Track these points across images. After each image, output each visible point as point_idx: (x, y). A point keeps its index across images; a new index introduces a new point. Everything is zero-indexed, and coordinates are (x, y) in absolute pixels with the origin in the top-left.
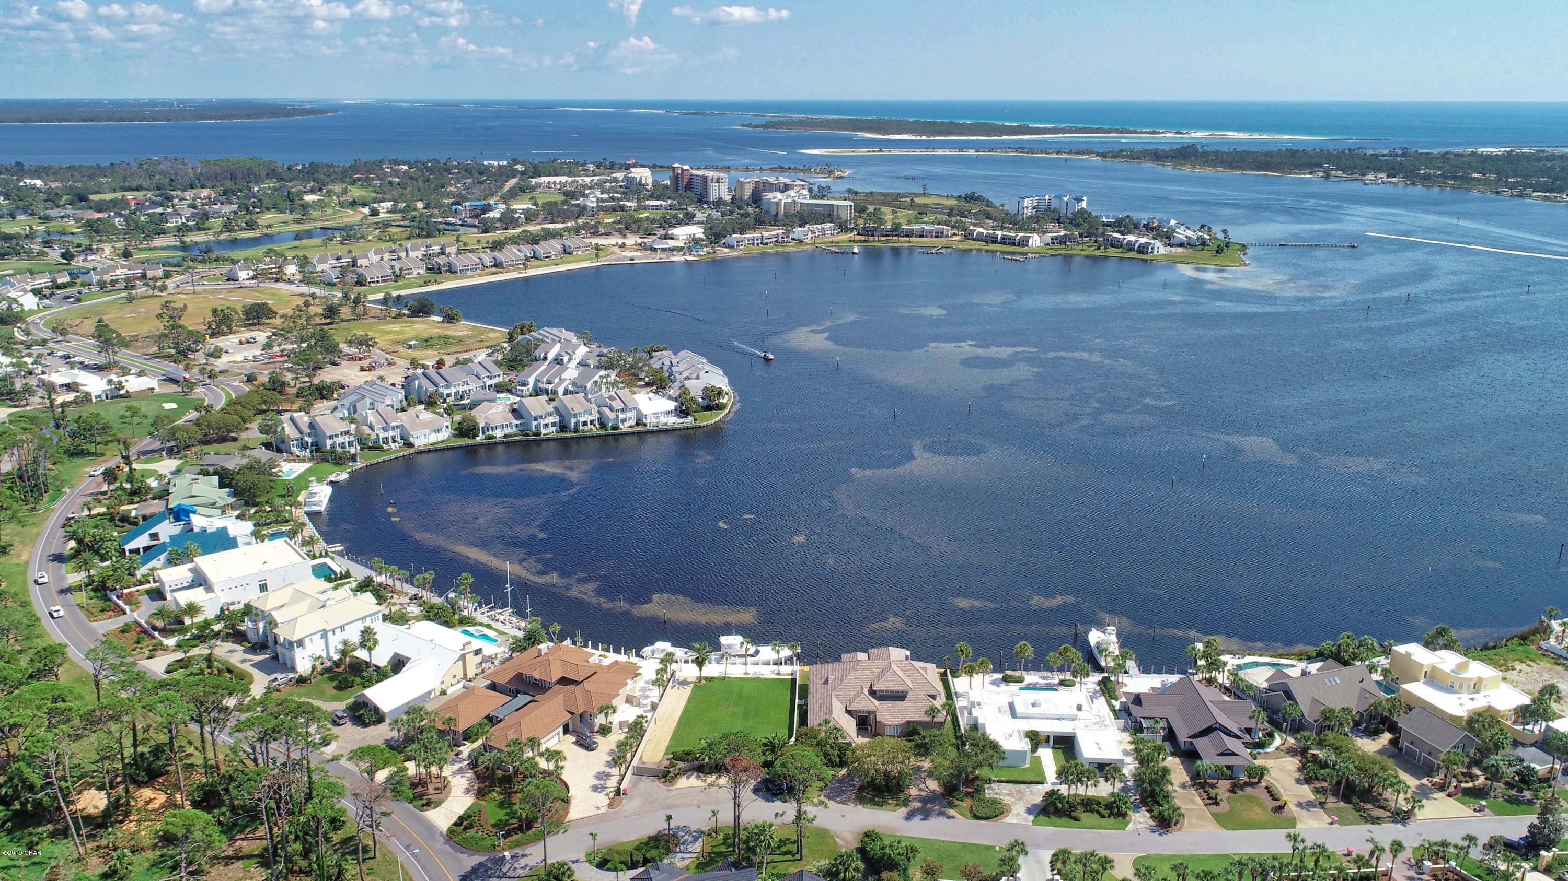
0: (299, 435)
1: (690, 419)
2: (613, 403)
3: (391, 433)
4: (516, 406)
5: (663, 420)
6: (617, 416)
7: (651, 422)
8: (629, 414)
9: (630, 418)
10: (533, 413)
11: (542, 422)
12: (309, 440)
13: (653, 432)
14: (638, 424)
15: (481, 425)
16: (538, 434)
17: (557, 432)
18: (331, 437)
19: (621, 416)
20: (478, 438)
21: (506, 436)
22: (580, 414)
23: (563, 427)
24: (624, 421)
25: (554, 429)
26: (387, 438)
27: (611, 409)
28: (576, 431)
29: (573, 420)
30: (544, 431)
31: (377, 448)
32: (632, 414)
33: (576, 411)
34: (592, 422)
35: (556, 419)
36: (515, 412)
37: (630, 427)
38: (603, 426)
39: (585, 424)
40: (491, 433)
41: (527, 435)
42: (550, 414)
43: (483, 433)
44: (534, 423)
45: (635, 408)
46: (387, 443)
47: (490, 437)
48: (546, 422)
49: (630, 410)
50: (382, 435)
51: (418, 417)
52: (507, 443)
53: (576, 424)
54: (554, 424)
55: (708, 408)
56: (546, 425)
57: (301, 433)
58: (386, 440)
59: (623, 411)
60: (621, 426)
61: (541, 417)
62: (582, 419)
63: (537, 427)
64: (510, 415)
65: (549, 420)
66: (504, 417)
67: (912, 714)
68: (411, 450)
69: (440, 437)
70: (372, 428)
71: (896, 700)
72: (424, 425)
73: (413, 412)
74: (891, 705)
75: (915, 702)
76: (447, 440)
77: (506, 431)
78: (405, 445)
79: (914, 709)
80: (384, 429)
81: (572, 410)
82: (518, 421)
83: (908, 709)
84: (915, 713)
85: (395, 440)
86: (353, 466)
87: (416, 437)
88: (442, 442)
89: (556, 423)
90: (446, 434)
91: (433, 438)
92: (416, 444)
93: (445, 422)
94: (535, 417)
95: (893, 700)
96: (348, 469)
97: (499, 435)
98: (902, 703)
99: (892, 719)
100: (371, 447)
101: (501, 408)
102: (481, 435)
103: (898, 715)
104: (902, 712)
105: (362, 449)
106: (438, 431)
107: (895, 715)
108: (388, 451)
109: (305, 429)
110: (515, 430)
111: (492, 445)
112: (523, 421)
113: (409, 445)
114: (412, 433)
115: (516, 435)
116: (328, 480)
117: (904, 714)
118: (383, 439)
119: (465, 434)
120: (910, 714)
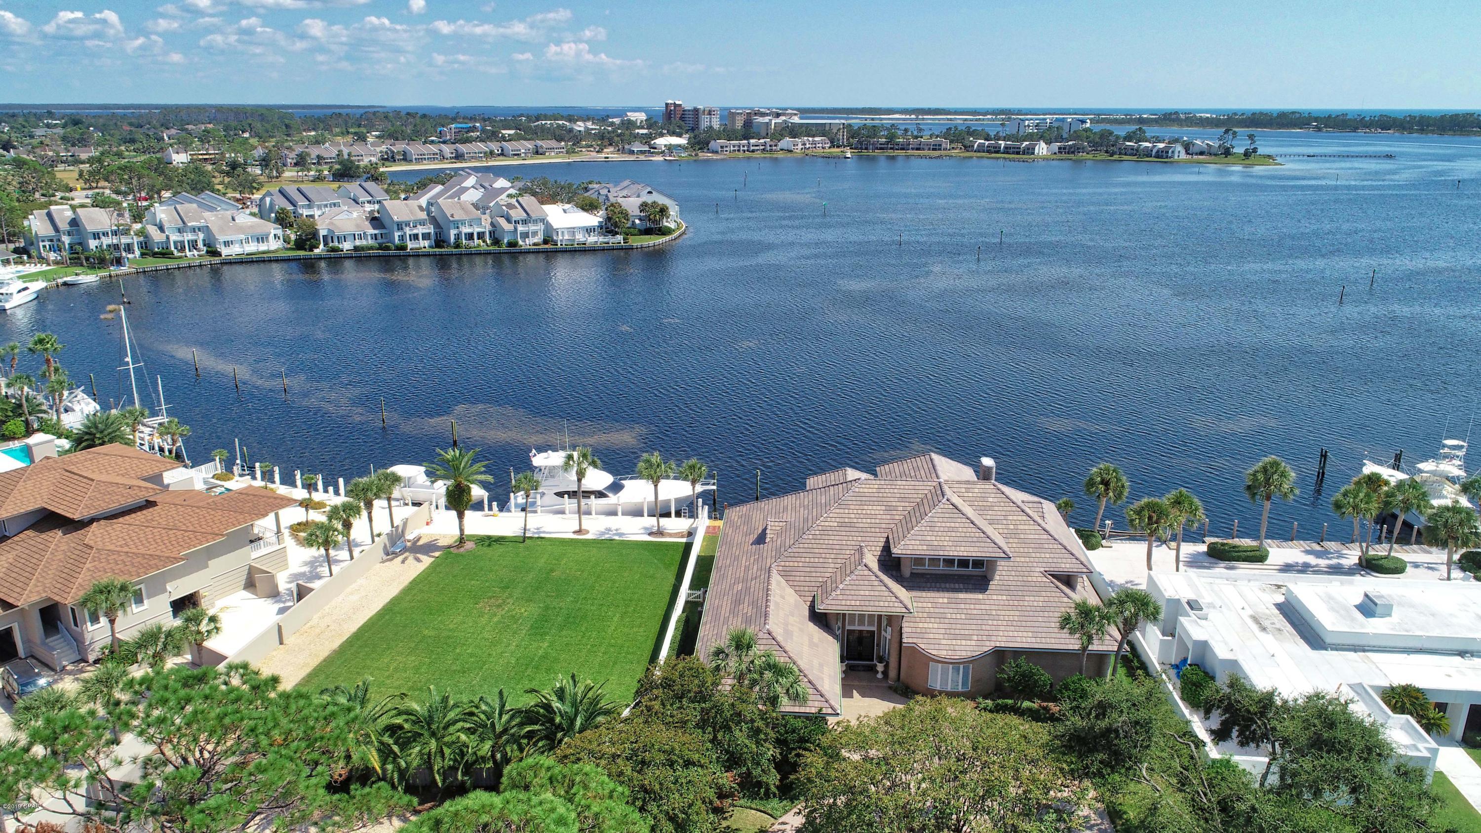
0: (51, 232)
1: (620, 238)
2: (512, 213)
3: (188, 237)
4: (376, 215)
5: (580, 237)
6: (516, 229)
7: (562, 239)
8: (532, 228)
9: (535, 233)
10: (395, 218)
11: (408, 231)
12: (66, 240)
13: (565, 251)
14: (545, 242)
15: (322, 233)
16: (404, 248)
17: (430, 247)
18: (96, 236)
19: (521, 228)
20: (316, 251)
21: (356, 249)
22: (463, 223)
23: (440, 241)
24: (525, 235)
25: (426, 243)
26: (182, 242)
27: (509, 220)
28: (457, 246)
29: (453, 233)
30: (410, 245)
31: (165, 254)
32: (540, 227)
33: (456, 218)
34: (481, 236)
35: (430, 229)
36: (375, 221)
37: (534, 244)
38: (496, 242)
39: (470, 236)
40: (336, 244)
41: (387, 248)
42: (422, 223)
43: (326, 244)
44: (397, 234)
45: (543, 220)
46: (183, 249)
47: (334, 250)
48: (415, 231)
49: (535, 222)
50: (174, 237)
51: (233, 219)
52: (360, 256)
53: (458, 236)
54: (426, 236)
55: (648, 232)
56: (415, 237)
57: (57, 229)
58: (180, 246)
59: (525, 222)
60: (521, 243)
61: (407, 224)
62: (466, 230)
63: (402, 238)
64: (367, 223)
65: (420, 230)
66: (358, 226)
67: (1012, 628)
68: (216, 260)
69: (263, 247)
70: (161, 229)
71: (961, 586)
72: (241, 229)
73: (229, 214)
74: (946, 600)
75: (1020, 593)
76: (273, 252)
77: (358, 243)
78: (208, 252)
79: (1017, 613)
80: (179, 231)
81: (452, 216)
82: (376, 232)
83: (999, 612)
84: (1024, 624)
85: (194, 245)
86: (114, 270)
87: (227, 244)
88: (264, 252)
89: (429, 234)
90: (273, 245)
91: (252, 247)
92: (225, 252)
93: (274, 229)
94: (400, 226)
95: (952, 586)
96: (104, 273)
97: (347, 246)
98: (980, 596)
99: (949, 642)
100: (156, 253)
101: (355, 215)
102: (321, 246)
103: (967, 632)
104: (980, 622)
105: (143, 255)
106: (261, 239)
107: (957, 632)
108: (180, 257)
109: (63, 226)
110: (371, 242)
111: (335, 259)
112: (383, 231)
113: (214, 253)
114: (222, 238)
115: (371, 248)
116: (60, 281)
117: (988, 628)
118: (175, 243)
119: (300, 244)
120: (1008, 628)
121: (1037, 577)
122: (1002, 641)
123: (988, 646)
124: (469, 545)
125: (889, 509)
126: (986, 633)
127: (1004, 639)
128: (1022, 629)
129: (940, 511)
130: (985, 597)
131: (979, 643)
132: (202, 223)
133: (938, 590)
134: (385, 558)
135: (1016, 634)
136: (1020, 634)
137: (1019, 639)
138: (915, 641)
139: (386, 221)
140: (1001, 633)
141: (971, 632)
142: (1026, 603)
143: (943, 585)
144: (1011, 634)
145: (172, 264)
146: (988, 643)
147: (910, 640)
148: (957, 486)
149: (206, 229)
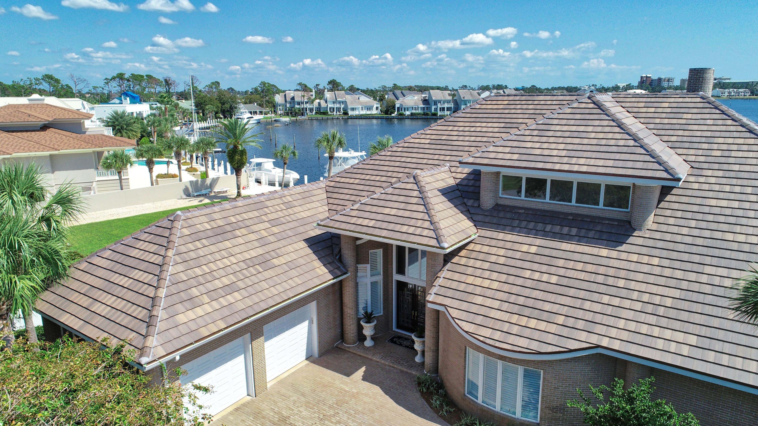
0: (283, 102)
3: (337, 106)
4: (427, 98)
10: (434, 98)
11: (439, 106)
12: (288, 105)
15: (398, 106)
16: (435, 114)
18: (299, 104)
20: (393, 115)
21: (412, 114)
30: (439, 113)
31: (325, 113)
33: (466, 99)
35: (452, 105)
36: (425, 101)
40: (403, 112)
41: (427, 114)
42: (448, 102)
43: (398, 111)
44: (433, 107)
46: (333, 111)
47: (401, 114)
48: (443, 106)
50: (330, 106)
51: (359, 99)
52: (412, 118)
54: (449, 109)
56: (443, 109)
57: (286, 101)
58: (332, 109)
61: (440, 102)
63: (436, 109)
64: (421, 102)
65: (446, 106)
66: (415, 103)
67: (653, 319)
68: (346, 117)
69: (369, 112)
70: (326, 102)
71: (574, 231)
72: (361, 103)
73: (357, 96)
74: (533, 249)
75: (697, 258)
76: (373, 115)
77: (414, 111)
78: (343, 113)
79: (677, 293)
80: (334, 103)
81: (464, 98)
82: (424, 106)
83: (633, 285)
84: (684, 316)
85: (338, 109)
86: (299, 118)
87: (353, 109)
88: (368, 115)
89: (451, 107)
90: (374, 112)
91: (364, 112)
92: (350, 113)
93: (376, 104)
94: (435, 103)
95: (557, 229)
96: (294, 118)
97: (408, 113)
98: (604, 252)
99: (505, 317)
100: (321, 113)
101: (416, 98)
102: (396, 113)
103: (547, 306)
104: (582, 294)
105: (316, 113)
106: (370, 108)
107: (530, 302)
108: (331, 115)
109: (288, 99)
110: (420, 111)
111: (401, 118)
112: (428, 106)
113: (346, 113)
114: (350, 106)
115: (419, 114)
116: (273, 119)
117: (597, 307)
118: (330, 108)
119: (386, 112)
120: (642, 317)
123: (582, 340)
126: (589, 316)
127: (625, 335)
128: (677, 325)
130: (614, 254)
131: (565, 332)
132: (344, 99)
133: (529, 232)
134: (185, 197)
135: (656, 331)
136: (668, 334)
137: (660, 344)
138: (447, 302)
139: (430, 101)
140: (621, 323)
141: (555, 308)
142: (704, 278)
143: (540, 226)
144: (644, 329)
145: (325, 117)
146: (583, 336)
147: (440, 300)
149: (345, 103)
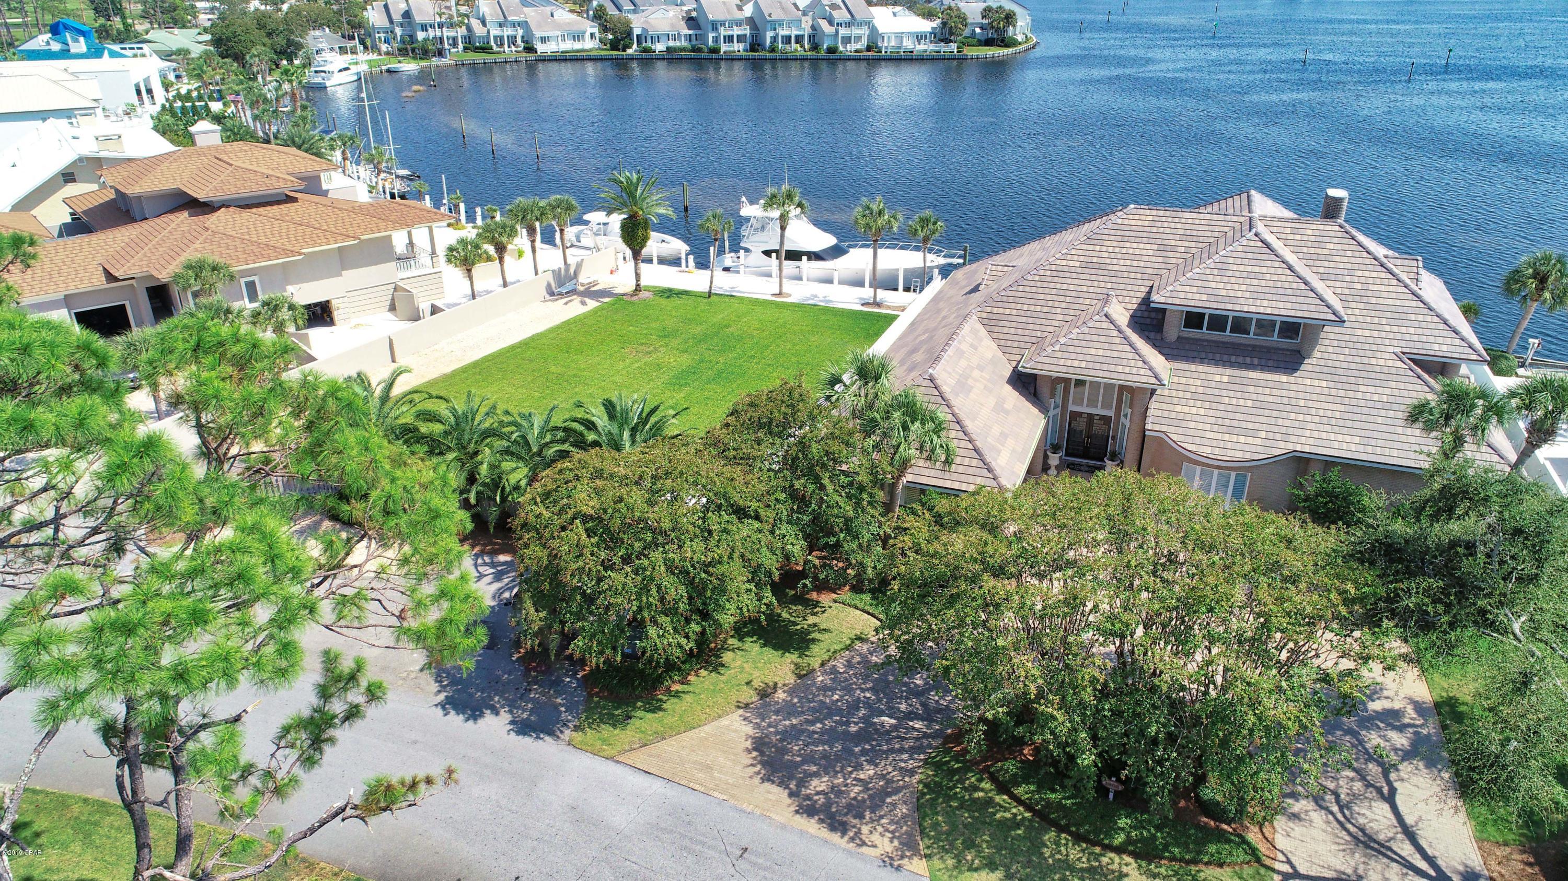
0: (387, 24)
1: (953, 47)
2: (836, 14)
3: (508, 32)
4: (694, 14)
5: (908, 44)
6: (837, 32)
7: (888, 45)
8: (855, 31)
9: (858, 38)
10: (710, 17)
11: (723, 32)
12: (399, 31)
13: (889, 59)
14: (869, 49)
15: (637, 31)
16: (716, 50)
17: (745, 51)
18: (424, 28)
19: (843, 32)
20: (629, 51)
21: (669, 50)
22: (781, 22)
23: (755, 45)
24: (847, 40)
25: (741, 46)
26: (502, 38)
27: (831, 23)
28: (773, 50)
29: (769, 34)
30: (724, 48)
31: (485, 49)
32: (865, 31)
33: (774, 17)
34: (799, 39)
35: (746, 31)
36: (691, 21)
37: (856, 51)
38: (815, 47)
39: (787, 40)
40: (649, 44)
41: (700, 50)
42: (739, 23)
43: (639, 43)
44: (711, 35)
45: (868, 23)
46: (502, 45)
47: (646, 50)
48: (730, 33)
49: (860, 25)
50: (495, 32)
51: (552, 15)
52: (672, 57)
53: (774, 39)
54: (741, 38)
55: (989, 43)
56: (730, 39)
57: (391, 21)
58: (500, 40)
59: (848, 25)
60: (841, 48)
61: (723, 24)
62: (783, 32)
63: (716, 39)
64: (683, 23)
65: (736, 31)
66: (672, 25)
67: (1329, 428)
68: (531, 57)
69: (578, 46)
70: (484, 23)
71: (1256, 361)
72: (558, 26)
73: (548, 9)
74: (1225, 379)
75: (1352, 380)
76: (587, 51)
77: (671, 44)
78: (525, 48)
79: (1342, 408)
80: (500, 25)
81: (770, 15)
82: (691, 32)
83: (1310, 404)
84: (1349, 424)
85: (512, 40)
86: (435, 61)
87: (544, 40)
88: (578, 51)
89: (745, 35)
90: (588, 44)
91: (568, 45)
92: (541, 48)
93: (591, 28)
94: (715, 26)
95: (1241, 359)
96: (424, 63)
97: (660, 47)
98: (1284, 378)
99: (1219, 436)
100: (477, 48)
101: (671, 14)
102: (635, 46)
103: (1250, 426)
104: (1275, 414)
105: (465, 49)
106: (578, 37)
107: (1235, 423)
108: (499, 53)
109: (397, 17)
110: (684, 43)
111: (647, 59)
112: (698, 32)
113: (530, 49)
114: (538, 34)
115: (684, 49)
116: (384, 68)
117: (1287, 423)
118: (495, 37)
119: (614, 46)
120: (1321, 427)
121: (1387, 360)
122: (1306, 444)
123: (1281, 448)
124: (643, 294)
125: (1163, 248)
126: (1283, 430)
127: (1311, 441)
128: (1345, 430)
129: (1240, 248)
130: (1292, 379)
131: (1268, 443)
132: (521, 18)
133: (1217, 363)
134: (548, 297)
135: (1332, 436)
136: (1340, 437)
137: (1336, 445)
138: (1164, 428)
139: (702, 22)
140: (1308, 433)
141: (1257, 426)
142: (1360, 395)
143: (1225, 357)
144: (1324, 435)
145: (489, 58)
146: (1282, 445)
147: (1157, 428)
148: (1279, 224)
149: (524, 25)
